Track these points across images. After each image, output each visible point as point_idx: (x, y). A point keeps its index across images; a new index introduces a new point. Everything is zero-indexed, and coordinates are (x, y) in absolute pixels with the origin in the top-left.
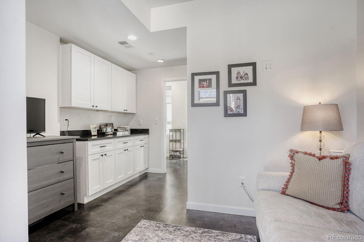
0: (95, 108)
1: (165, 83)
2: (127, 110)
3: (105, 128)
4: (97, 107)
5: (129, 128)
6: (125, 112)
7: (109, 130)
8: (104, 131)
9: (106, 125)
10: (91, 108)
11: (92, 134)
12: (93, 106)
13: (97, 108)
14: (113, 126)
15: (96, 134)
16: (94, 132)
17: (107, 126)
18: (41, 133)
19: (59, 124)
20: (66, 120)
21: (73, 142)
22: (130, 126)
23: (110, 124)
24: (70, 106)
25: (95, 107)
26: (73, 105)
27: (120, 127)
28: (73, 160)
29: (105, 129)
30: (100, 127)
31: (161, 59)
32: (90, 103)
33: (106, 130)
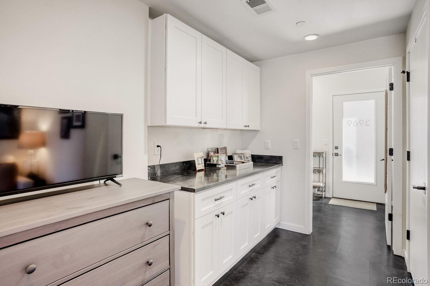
0: (203, 125)
1: (312, 78)
2: (248, 126)
3: (215, 157)
4: (206, 123)
5: (248, 153)
6: (247, 128)
7: (222, 160)
8: (214, 161)
9: (217, 151)
10: (197, 125)
11: (197, 169)
12: (201, 123)
13: (206, 126)
14: (226, 153)
15: (203, 168)
16: (200, 165)
17: (218, 153)
18: (115, 177)
19: (146, 156)
20: (158, 146)
21: (169, 199)
22: (250, 151)
23: (222, 149)
24: (164, 125)
25: (203, 123)
26: (169, 123)
27: (236, 154)
28: (169, 234)
29: (215, 159)
30: (208, 155)
31: (314, 33)
32: (196, 118)
33: (217, 161)
